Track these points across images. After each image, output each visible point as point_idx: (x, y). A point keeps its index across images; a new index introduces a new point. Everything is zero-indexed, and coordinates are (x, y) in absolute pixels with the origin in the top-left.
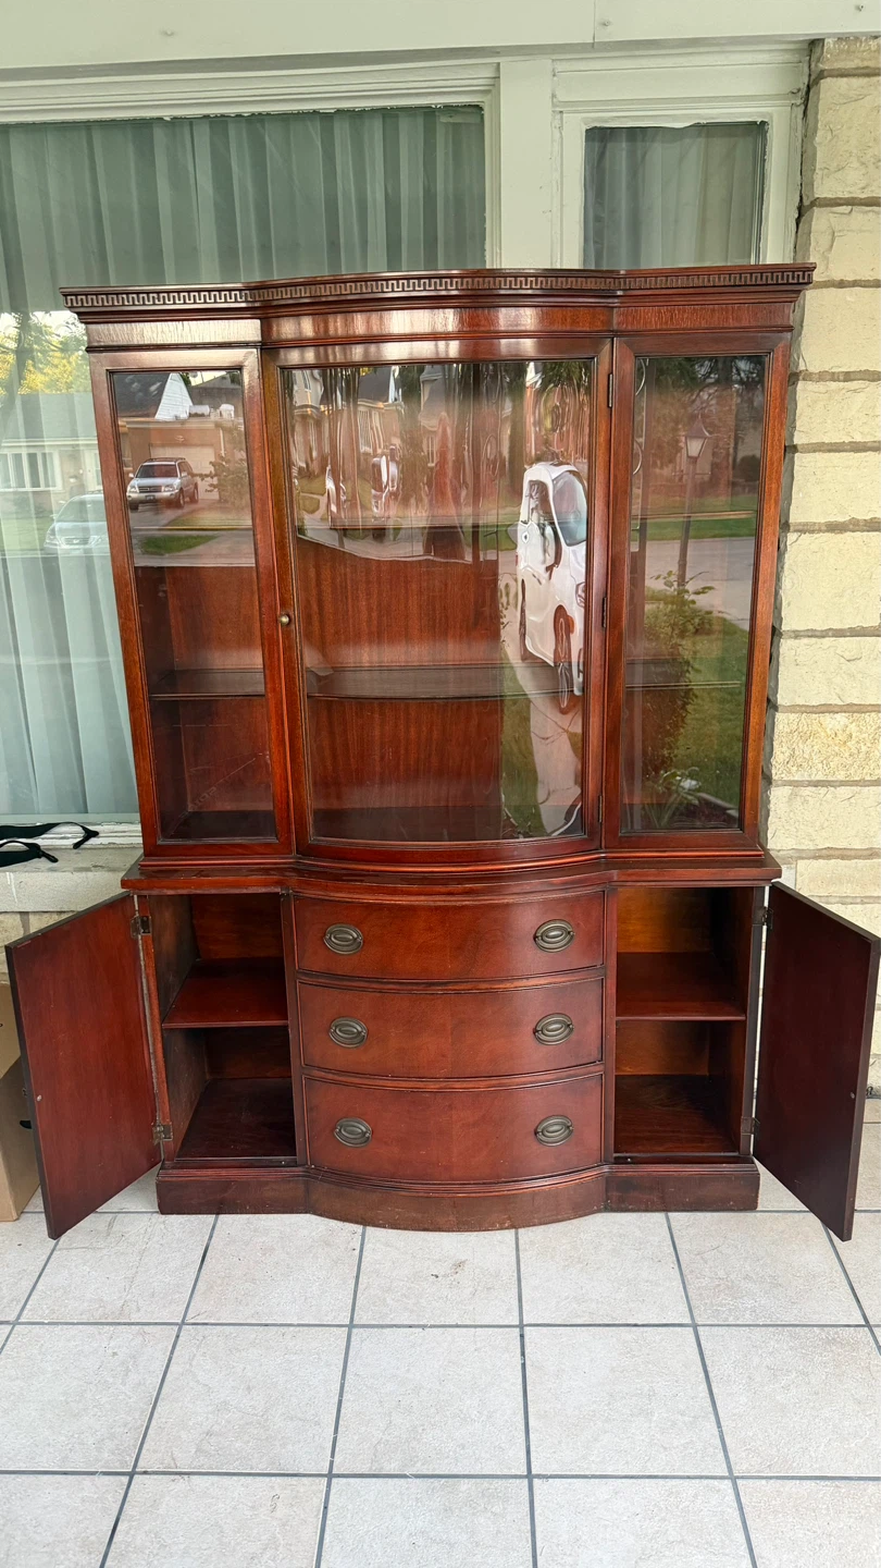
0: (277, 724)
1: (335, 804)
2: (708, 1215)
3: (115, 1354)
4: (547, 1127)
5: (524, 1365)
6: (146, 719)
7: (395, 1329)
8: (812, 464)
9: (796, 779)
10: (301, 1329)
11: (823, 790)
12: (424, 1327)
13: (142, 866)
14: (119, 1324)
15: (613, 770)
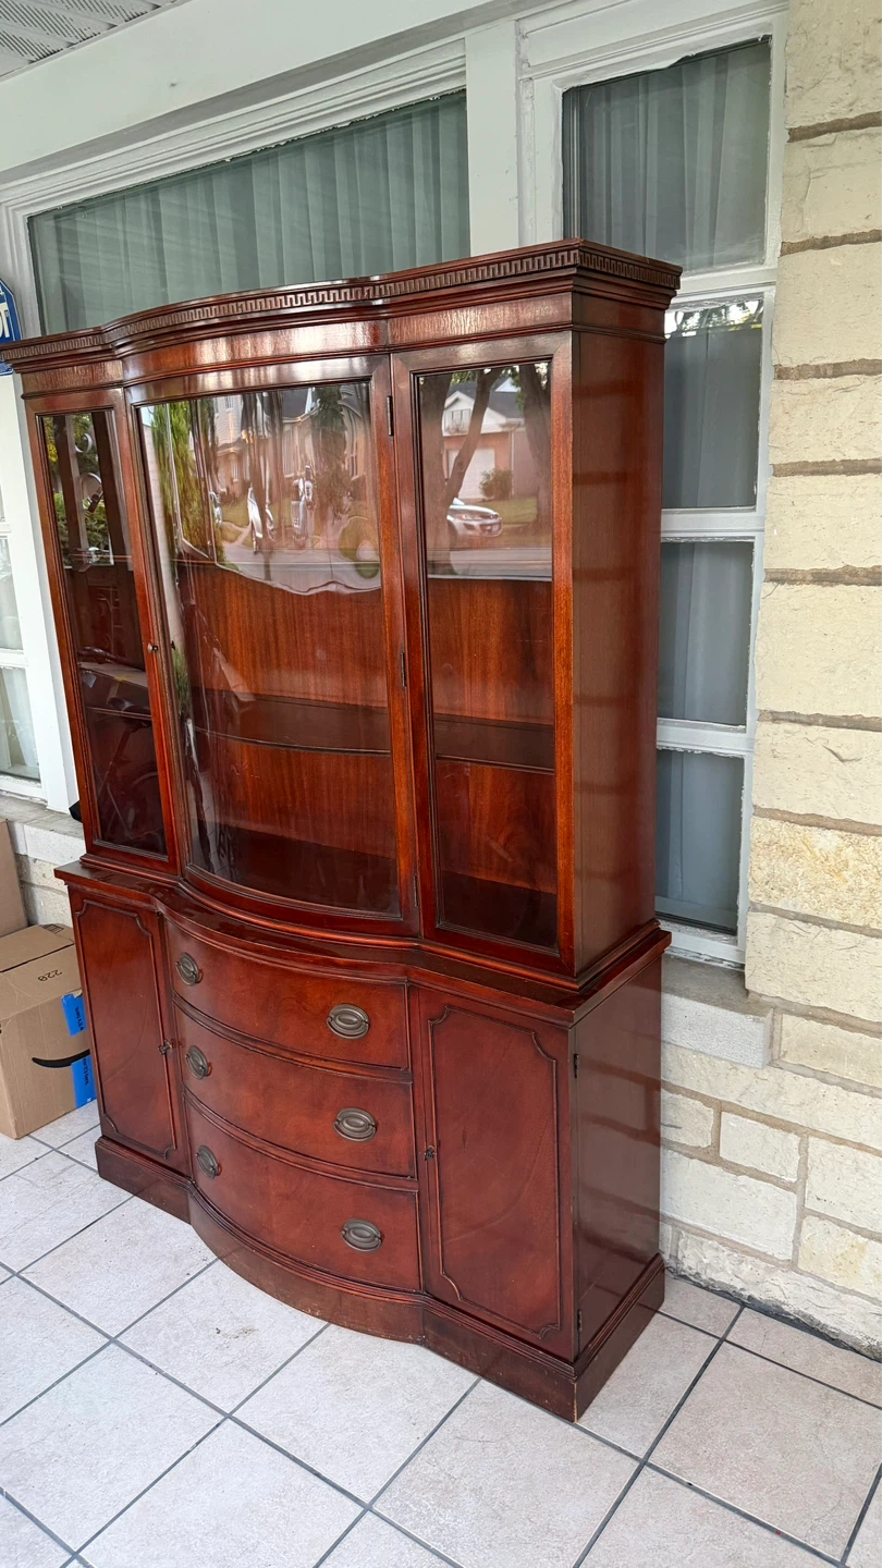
0: (160, 749)
2: (520, 1402)
5: (188, 1452)
9: (782, 908)
10: (79, 1322)
11: (814, 929)
12: (159, 1371)
13: (84, 861)
15: (425, 850)
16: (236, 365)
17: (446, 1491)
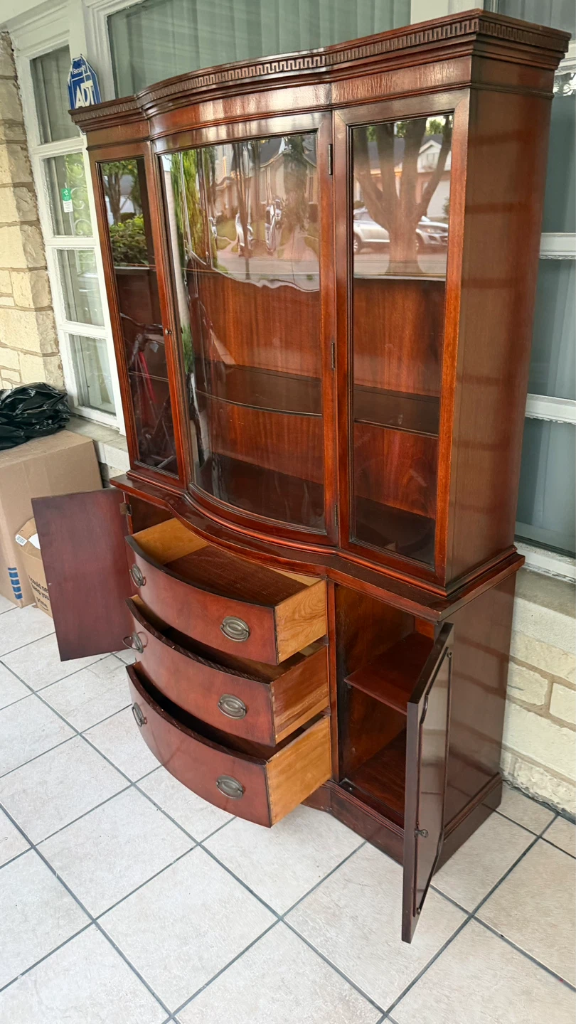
0: (173, 403)
2: (390, 861)
3: (43, 730)
7: (147, 800)
10: (114, 770)
12: (159, 808)
13: (129, 474)
14: (61, 718)
15: (343, 487)
16: (230, 121)
17: (334, 915)
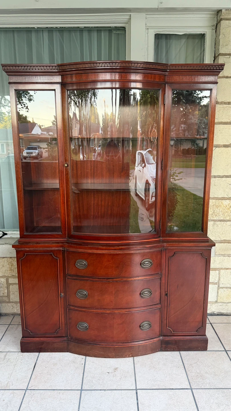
0: (63, 197)
1: (79, 224)
2: (192, 352)
3: (4, 400)
4: (143, 325)
5: (138, 403)
6: (22, 195)
7: (96, 391)
8: (219, 128)
9: (215, 219)
10: (65, 391)
11: (223, 223)
12: (105, 390)
13: (19, 241)
14: (6, 390)
15: (164, 213)
